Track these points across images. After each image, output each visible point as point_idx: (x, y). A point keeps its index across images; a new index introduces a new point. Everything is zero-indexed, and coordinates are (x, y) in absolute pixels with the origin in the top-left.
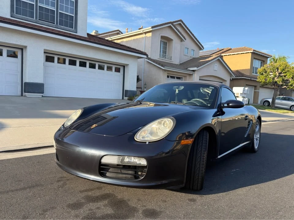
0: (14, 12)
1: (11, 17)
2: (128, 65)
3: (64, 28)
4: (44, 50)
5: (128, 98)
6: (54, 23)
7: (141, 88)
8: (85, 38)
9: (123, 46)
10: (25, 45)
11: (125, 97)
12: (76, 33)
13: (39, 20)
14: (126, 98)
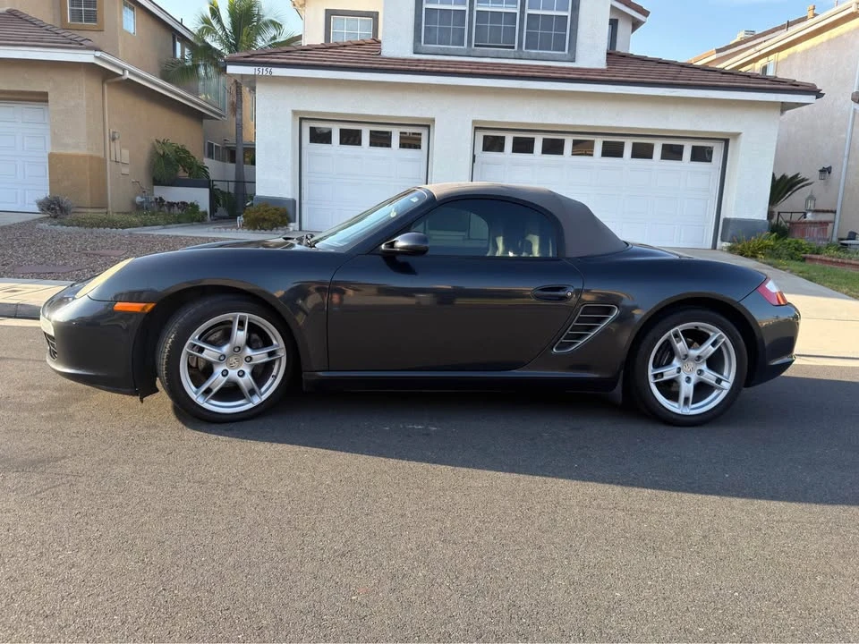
0: (421, 41)
1: (415, 53)
2: (740, 133)
3: (539, 54)
4: (474, 122)
5: (729, 244)
6: (513, 47)
7: (835, 212)
8: (601, 71)
9: (749, 76)
10: (428, 115)
11: (723, 240)
12: (573, 61)
13: (476, 46)
14: (726, 244)
